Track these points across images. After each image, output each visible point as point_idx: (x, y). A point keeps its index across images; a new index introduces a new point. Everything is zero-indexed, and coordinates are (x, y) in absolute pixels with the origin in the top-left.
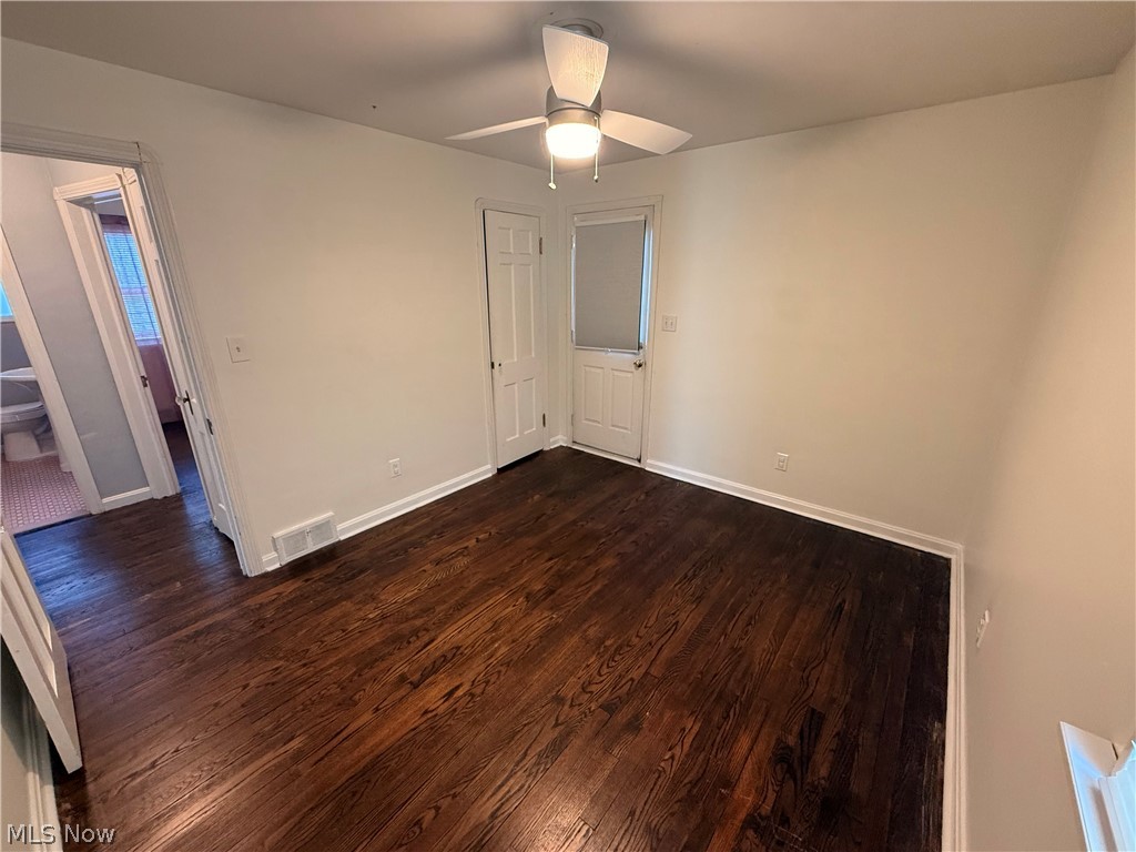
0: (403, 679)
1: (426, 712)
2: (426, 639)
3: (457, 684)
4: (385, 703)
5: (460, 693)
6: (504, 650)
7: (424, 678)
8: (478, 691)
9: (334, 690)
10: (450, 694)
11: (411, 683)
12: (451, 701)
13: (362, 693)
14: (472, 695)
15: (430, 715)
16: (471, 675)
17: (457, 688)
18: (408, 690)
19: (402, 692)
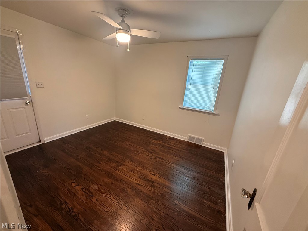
0: (152, 186)
1: (160, 178)
2: (137, 186)
3: (151, 174)
4: (160, 187)
5: (153, 173)
6: (139, 168)
7: (150, 181)
8: (152, 170)
9: (160, 202)
10: (154, 175)
11: (153, 184)
12: (156, 174)
13: (158, 194)
14: (153, 171)
15: (160, 177)
16: (148, 172)
17: (152, 174)
18: (155, 183)
19: (156, 184)
